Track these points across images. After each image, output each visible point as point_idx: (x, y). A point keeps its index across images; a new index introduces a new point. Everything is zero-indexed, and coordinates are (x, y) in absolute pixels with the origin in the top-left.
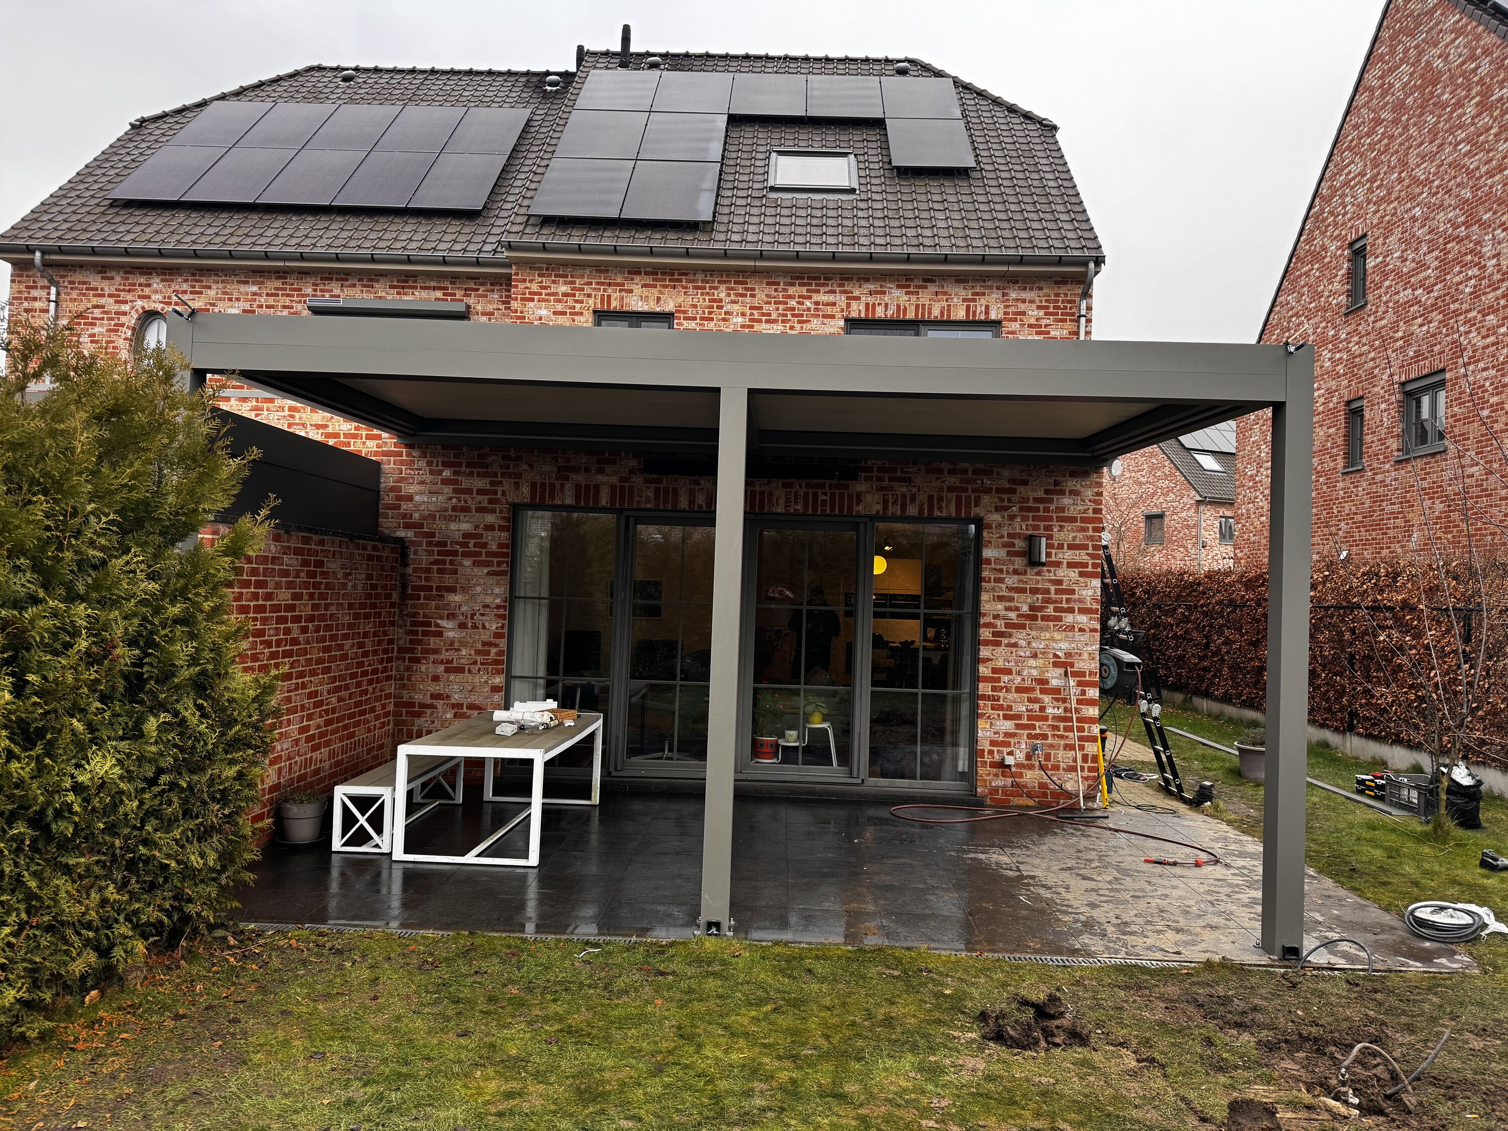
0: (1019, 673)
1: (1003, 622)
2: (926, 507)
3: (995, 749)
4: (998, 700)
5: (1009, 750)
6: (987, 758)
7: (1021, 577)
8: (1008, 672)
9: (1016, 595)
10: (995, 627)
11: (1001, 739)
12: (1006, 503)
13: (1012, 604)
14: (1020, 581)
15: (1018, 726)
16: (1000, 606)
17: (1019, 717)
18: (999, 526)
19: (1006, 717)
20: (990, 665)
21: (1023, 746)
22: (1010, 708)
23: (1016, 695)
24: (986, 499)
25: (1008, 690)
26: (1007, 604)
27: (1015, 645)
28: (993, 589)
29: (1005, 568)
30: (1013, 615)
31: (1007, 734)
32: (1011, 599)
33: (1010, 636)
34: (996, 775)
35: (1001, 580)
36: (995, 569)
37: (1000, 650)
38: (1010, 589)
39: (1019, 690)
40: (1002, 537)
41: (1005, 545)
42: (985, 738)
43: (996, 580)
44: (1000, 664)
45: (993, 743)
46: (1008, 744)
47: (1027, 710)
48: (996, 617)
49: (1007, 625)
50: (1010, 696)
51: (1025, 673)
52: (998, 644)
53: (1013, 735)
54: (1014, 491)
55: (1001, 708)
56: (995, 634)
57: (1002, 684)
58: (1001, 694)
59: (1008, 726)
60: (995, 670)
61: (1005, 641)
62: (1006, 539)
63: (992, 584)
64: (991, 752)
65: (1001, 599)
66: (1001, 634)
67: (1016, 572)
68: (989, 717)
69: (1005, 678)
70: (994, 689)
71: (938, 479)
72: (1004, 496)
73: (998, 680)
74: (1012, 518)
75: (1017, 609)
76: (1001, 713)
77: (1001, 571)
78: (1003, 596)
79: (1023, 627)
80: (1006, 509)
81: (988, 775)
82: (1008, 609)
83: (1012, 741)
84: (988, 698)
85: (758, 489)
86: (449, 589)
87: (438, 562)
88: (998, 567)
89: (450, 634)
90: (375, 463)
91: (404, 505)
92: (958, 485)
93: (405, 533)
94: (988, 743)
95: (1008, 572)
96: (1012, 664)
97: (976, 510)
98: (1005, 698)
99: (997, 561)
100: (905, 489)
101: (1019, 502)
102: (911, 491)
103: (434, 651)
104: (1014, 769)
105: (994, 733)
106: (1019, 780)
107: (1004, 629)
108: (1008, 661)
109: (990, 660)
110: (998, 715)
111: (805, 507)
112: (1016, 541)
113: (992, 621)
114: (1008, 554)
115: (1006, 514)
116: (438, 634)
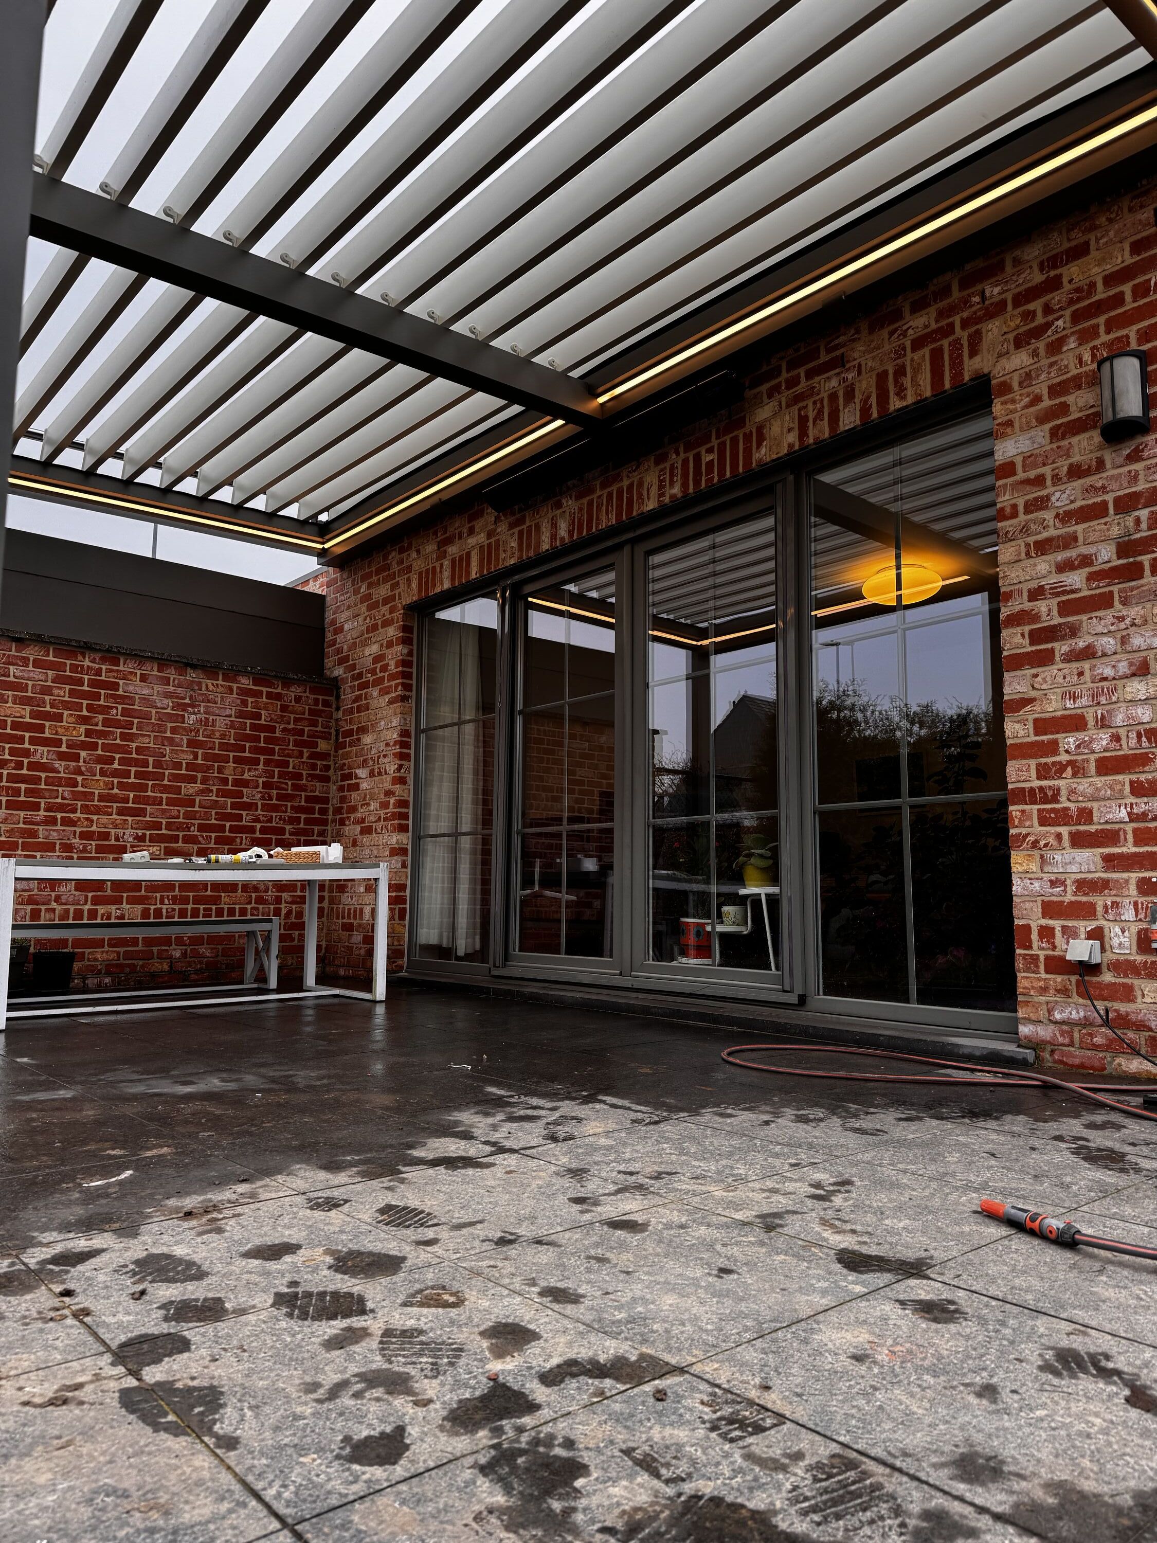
0: (1103, 723)
1: (1053, 603)
2: (873, 400)
3: (1057, 924)
4: (1055, 798)
5: (1092, 925)
6: (1039, 948)
7: (1088, 481)
8: (1076, 723)
9: (1080, 528)
10: (1035, 618)
11: (1069, 898)
12: (1040, 320)
13: (1071, 554)
14: (1091, 490)
15: (1110, 861)
16: (1043, 565)
17: (1110, 837)
18: (1028, 378)
19: (1079, 841)
20: (1030, 714)
21: (1129, 914)
22: (1086, 815)
23: (1099, 781)
24: (993, 330)
25: (1078, 770)
26: (1060, 556)
27: (1088, 653)
28: (1025, 530)
29: (1047, 470)
30: (1076, 579)
31: (1083, 885)
32: (1070, 541)
33: (1074, 631)
34: (1064, 991)
35: (1041, 504)
36: (1027, 482)
37: (1049, 673)
38: (1065, 517)
39: (1106, 766)
40: (1037, 399)
41: (1042, 419)
42: (1032, 897)
43: (1031, 507)
44: (1054, 706)
45: (1050, 909)
46: (1088, 911)
47: (1133, 818)
48: (1036, 594)
49: (1065, 609)
50: (1084, 786)
51: (1119, 719)
52: (1045, 659)
53: (1100, 886)
54: (1054, 284)
55: (1062, 817)
56: (1034, 637)
57: (1063, 758)
58: (1061, 783)
59: (1086, 861)
60: (1041, 726)
61: (1061, 648)
62: (1047, 403)
63: (1022, 517)
64: (1046, 933)
65: (1043, 547)
66: (1051, 633)
67: (1076, 472)
68: (1035, 844)
69: (1070, 741)
70: (1043, 772)
71: (891, 334)
72: (1036, 305)
73: (1053, 748)
74: (1055, 347)
75: (1086, 561)
76: (1064, 830)
77: (1039, 481)
78: (1049, 540)
79: (1105, 602)
80: (1038, 332)
81: (1044, 990)
82: (1065, 567)
83: (1100, 901)
84: (1031, 796)
85: (626, 483)
86: (363, 730)
87: (358, 699)
88: (1032, 474)
89: (364, 786)
90: (323, 597)
91: (339, 638)
92: (934, 326)
93: (339, 672)
94: (1038, 909)
95: (1056, 479)
96: (1084, 701)
97: (972, 366)
98: (1072, 791)
99: (1029, 460)
100: (834, 383)
101: (1071, 302)
102: (845, 380)
103: (353, 809)
104: (1108, 977)
105: (1053, 883)
106: (1123, 1007)
107: (1057, 620)
108: (1074, 697)
109: (1031, 701)
110: (1059, 837)
111: (685, 485)
112: (1070, 399)
113: (1028, 606)
114: (1054, 434)
115: (1041, 345)
116: (356, 787)
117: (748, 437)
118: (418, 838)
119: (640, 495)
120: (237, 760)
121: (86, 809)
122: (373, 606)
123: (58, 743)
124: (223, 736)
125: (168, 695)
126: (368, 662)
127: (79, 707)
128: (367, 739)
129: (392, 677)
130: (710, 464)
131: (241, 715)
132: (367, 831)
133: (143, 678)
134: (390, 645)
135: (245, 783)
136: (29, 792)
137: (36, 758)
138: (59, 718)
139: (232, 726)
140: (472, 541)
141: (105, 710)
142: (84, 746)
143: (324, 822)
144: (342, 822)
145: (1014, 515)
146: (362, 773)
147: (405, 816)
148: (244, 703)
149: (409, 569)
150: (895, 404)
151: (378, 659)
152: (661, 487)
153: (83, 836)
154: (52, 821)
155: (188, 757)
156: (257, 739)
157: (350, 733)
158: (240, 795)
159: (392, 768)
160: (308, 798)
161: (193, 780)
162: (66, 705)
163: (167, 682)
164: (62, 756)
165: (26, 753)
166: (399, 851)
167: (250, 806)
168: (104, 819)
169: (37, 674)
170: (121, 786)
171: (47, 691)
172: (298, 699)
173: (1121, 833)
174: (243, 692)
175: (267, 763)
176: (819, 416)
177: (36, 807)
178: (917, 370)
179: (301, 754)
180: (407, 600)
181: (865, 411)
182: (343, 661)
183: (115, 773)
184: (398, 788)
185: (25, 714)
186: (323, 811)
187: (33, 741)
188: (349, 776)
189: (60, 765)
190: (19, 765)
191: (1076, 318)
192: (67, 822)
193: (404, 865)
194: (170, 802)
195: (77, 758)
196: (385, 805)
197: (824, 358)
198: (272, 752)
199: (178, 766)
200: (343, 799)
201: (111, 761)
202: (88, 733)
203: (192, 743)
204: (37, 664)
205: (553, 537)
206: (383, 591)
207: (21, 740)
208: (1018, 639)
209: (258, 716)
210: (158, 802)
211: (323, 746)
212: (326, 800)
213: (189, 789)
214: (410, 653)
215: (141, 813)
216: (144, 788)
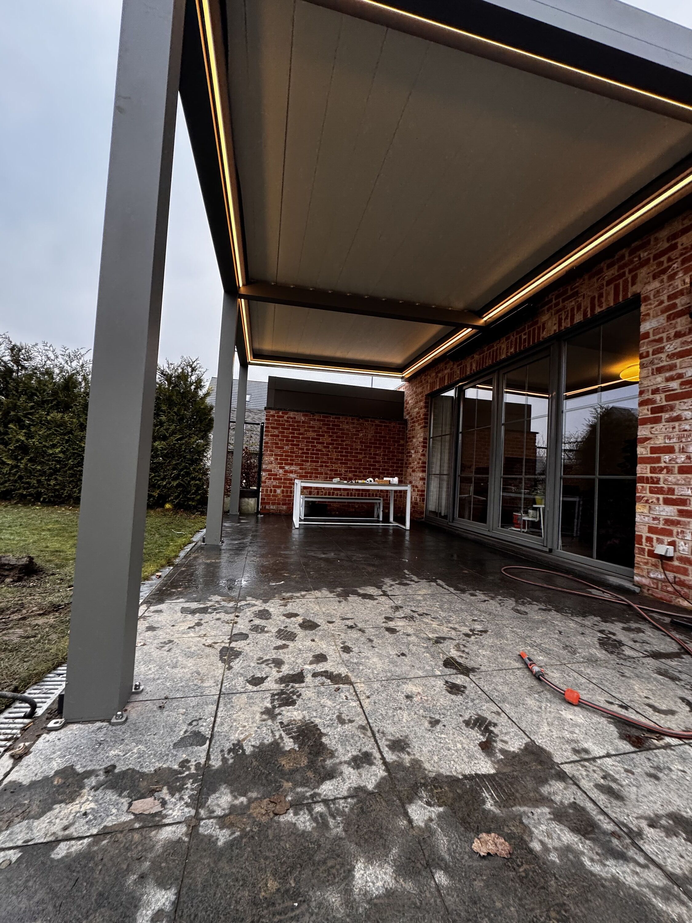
1: (663, 396)
2: (589, 309)
3: (654, 537)
4: (658, 482)
5: (670, 539)
6: (645, 546)
7: (684, 339)
8: (670, 450)
9: (678, 361)
10: (654, 402)
11: (661, 526)
12: (665, 265)
13: (673, 373)
14: (685, 343)
15: (681, 513)
16: (659, 378)
17: (682, 502)
18: (658, 293)
19: (667, 502)
20: (649, 444)
21: (689, 537)
22: (671, 491)
23: (679, 476)
24: (643, 272)
25: (669, 471)
26: (668, 374)
27: (678, 419)
28: (652, 363)
29: (664, 335)
30: (675, 385)
31: (667, 521)
32: (672, 367)
33: (672, 408)
34: (655, 566)
35: (660, 350)
36: (654, 341)
37: (659, 427)
38: (671, 356)
39: (683, 470)
40: (662, 302)
41: (663, 312)
42: (644, 524)
43: (655, 352)
44: (660, 442)
45: (651, 530)
46: (669, 533)
48: (655, 391)
49: (668, 398)
50: (671, 478)
51: (691, 449)
52: (657, 420)
53: (676, 523)
54: (673, 247)
55: (660, 491)
56: (653, 411)
57: (663, 465)
58: (661, 476)
59: (670, 511)
60: (654, 450)
61: (665, 416)
62: (666, 304)
63: (651, 357)
64: (649, 540)
65: (660, 370)
66: (661, 409)
67: (678, 335)
68: (647, 501)
69: (666, 457)
70: (653, 470)
71: (598, 280)
72: (664, 259)
73: (658, 460)
74: (672, 278)
75: (680, 376)
76: (661, 497)
77: (660, 340)
78: (662, 367)
79: (688, 395)
80: (664, 272)
81: (646, 564)
82: (668, 380)
83: (675, 530)
84: (647, 480)
85: (495, 348)
86: (413, 437)
87: (412, 426)
88: (657, 337)
89: (413, 456)
90: (403, 392)
91: (408, 406)
92: (616, 274)
93: (407, 417)
94: (646, 529)
95: (669, 339)
96: (675, 440)
97: (633, 290)
98: (666, 480)
99: (656, 331)
100: (573, 303)
101: (682, 255)
102: (578, 301)
103: (410, 464)
104: (676, 563)
105: (654, 519)
106: (683, 577)
107: (664, 403)
108: (670, 438)
109: (650, 439)
110: (658, 499)
111: (516, 348)
112: (677, 301)
113: (651, 396)
114: (669, 318)
115: (665, 277)
116: (411, 456)
117: (539, 328)
118: (429, 475)
119: (500, 352)
120: (375, 447)
121: (331, 463)
122: (417, 395)
123: (324, 443)
124: (370, 440)
125: (354, 428)
126: (415, 414)
127: (329, 432)
128: (414, 440)
129: (421, 419)
130: (525, 339)
131: (376, 433)
132: (414, 471)
133: (347, 423)
134: (421, 409)
135: (377, 455)
136: (316, 458)
137: (318, 448)
138: (324, 436)
139: (373, 437)
140: (446, 372)
141: (336, 433)
142: (330, 444)
143: (402, 467)
144: (407, 468)
145: (648, 356)
146: (413, 452)
147: (425, 467)
148: (377, 429)
149: (427, 382)
150: (598, 310)
151: (418, 413)
152: (507, 349)
153: (331, 470)
154: (322, 466)
155: (359, 447)
156: (381, 440)
157: (410, 438)
158: (375, 458)
159: (421, 451)
160: (397, 460)
161: (361, 453)
162: (326, 432)
163: (353, 423)
164: (325, 447)
165: (315, 446)
166: (423, 479)
167: (379, 462)
168: (336, 466)
169: (317, 423)
170: (341, 456)
171: (320, 428)
172: (394, 427)
173: (688, 501)
174: (376, 425)
175: (384, 448)
176: (566, 318)
177: (318, 462)
178: (608, 294)
179: (394, 445)
180: (427, 393)
181: (585, 314)
182: (408, 413)
183: (339, 452)
184: (422, 457)
185: (314, 435)
186: (402, 464)
187: (317, 443)
188: (409, 452)
189: (324, 450)
190: (313, 450)
191: (683, 262)
192: (326, 466)
193: (424, 484)
194: (355, 460)
195: (328, 447)
196: (418, 463)
197: (570, 293)
198: (385, 444)
199: (357, 449)
200: (407, 460)
201: (338, 448)
202: (332, 440)
203: (361, 442)
204: (318, 420)
205: (471, 369)
206: (420, 390)
207: (314, 443)
208: (645, 411)
209: (381, 433)
210: (351, 460)
211: (402, 442)
212: (403, 460)
213: (360, 456)
214: (427, 411)
215: (347, 464)
216: (347, 456)
